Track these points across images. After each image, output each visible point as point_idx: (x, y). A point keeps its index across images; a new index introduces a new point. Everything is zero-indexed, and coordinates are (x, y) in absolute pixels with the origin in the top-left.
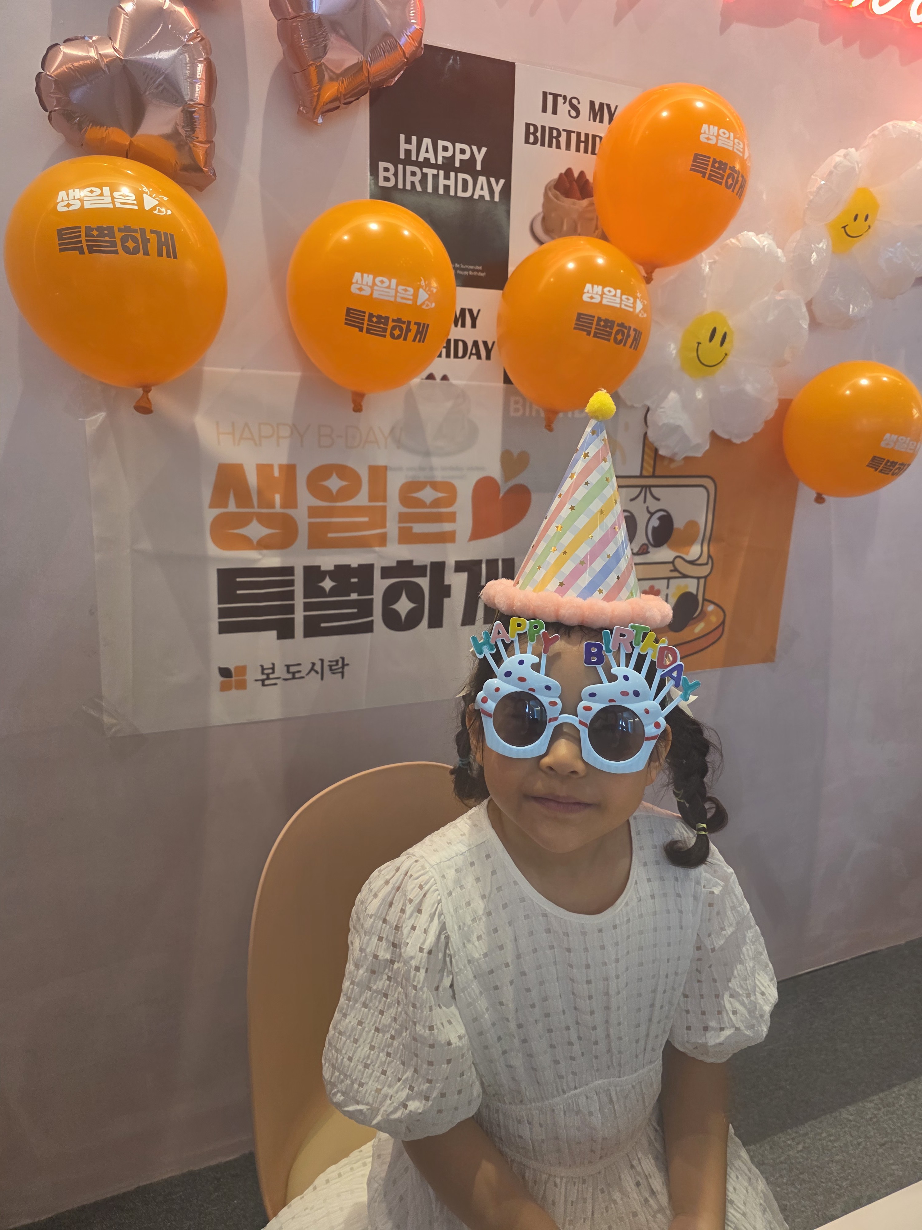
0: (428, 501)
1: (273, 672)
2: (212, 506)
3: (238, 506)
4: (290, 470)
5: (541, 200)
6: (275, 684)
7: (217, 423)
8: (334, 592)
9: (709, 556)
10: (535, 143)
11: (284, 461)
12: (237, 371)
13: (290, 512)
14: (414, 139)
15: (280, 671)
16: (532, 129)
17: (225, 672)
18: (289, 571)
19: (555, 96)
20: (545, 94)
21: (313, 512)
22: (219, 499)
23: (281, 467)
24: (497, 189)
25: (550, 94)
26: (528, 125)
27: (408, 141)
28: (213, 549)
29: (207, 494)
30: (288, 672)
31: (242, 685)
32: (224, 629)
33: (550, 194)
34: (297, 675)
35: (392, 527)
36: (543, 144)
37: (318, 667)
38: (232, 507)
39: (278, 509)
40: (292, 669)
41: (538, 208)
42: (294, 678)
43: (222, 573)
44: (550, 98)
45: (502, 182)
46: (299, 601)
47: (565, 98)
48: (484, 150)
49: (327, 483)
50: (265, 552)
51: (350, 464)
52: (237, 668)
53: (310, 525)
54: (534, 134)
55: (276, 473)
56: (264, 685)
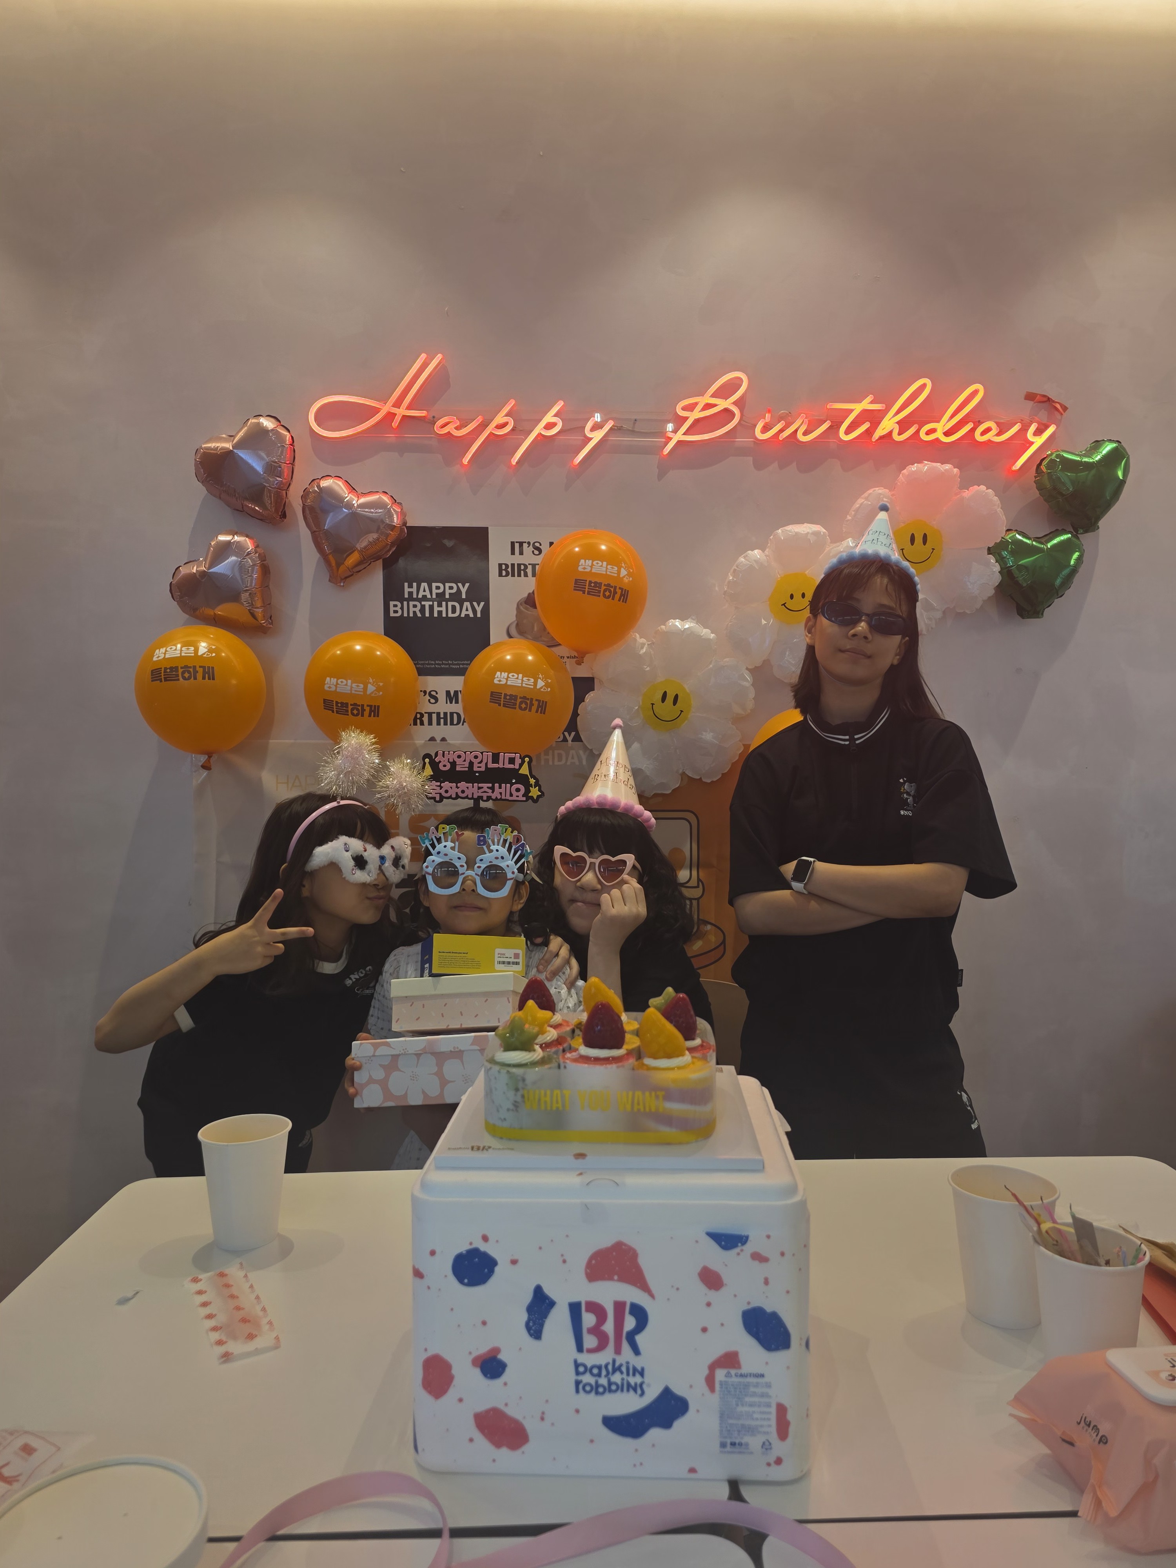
5: (515, 613)
7: (275, 774)
9: (699, 880)
10: (507, 575)
12: (292, 741)
14: (415, 584)
16: (504, 567)
19: (521, 544)
20: (513, 544)
24: (479, 610)
25: (517, 542)
26: (500, 565)
27: (410, 586)
33: (521, 608)
36: (513, 575)
41: (512, 617)
44: (517, 546)
45: (482, 604)
47: (529, 543)
48: (467, 585)
54: (506, 570)
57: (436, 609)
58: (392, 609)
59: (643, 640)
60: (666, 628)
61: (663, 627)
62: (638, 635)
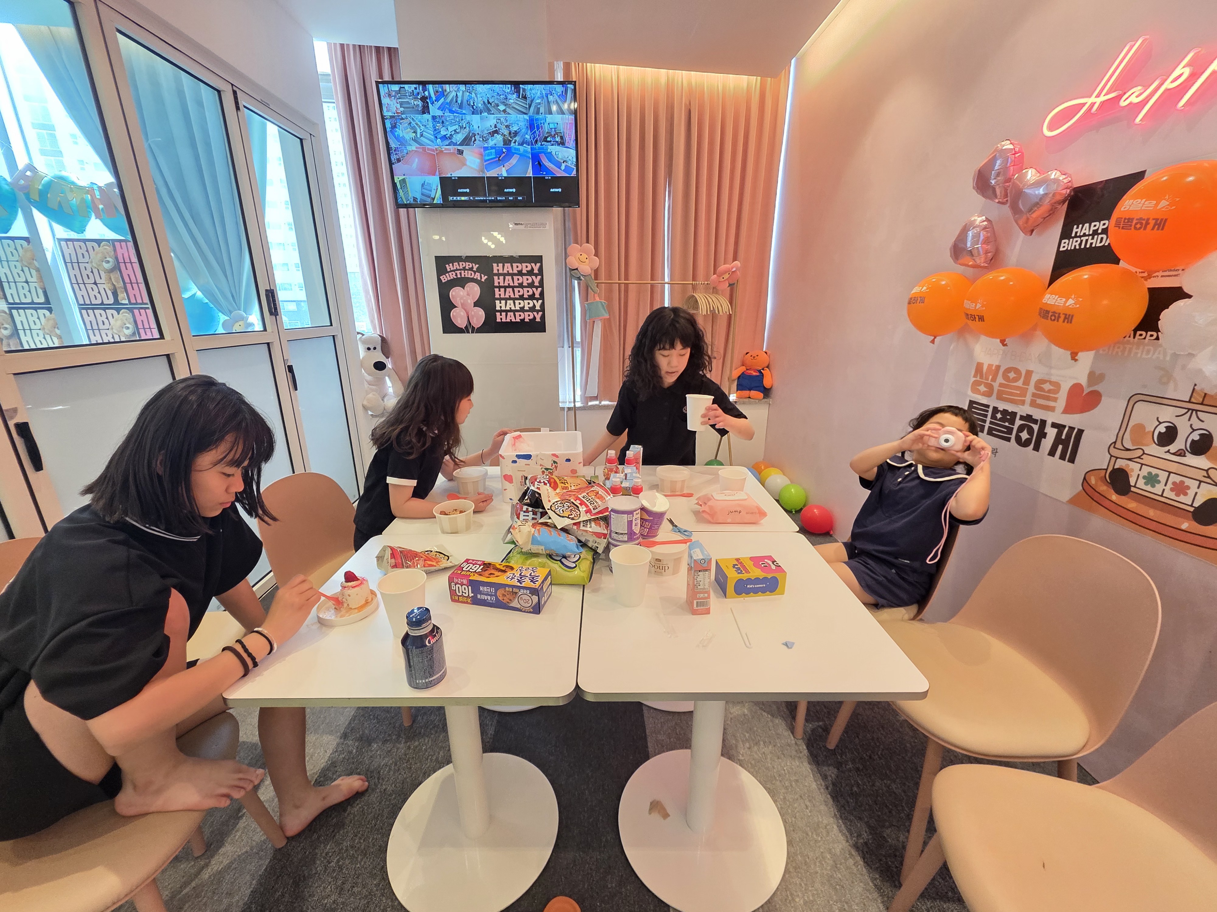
0: (1046, 390)
2: (973, 376)
3: (980, 378)
4: (998, 367)
7: (982, 348)
8: (1000, 420)
11: (997, 364)
13: (993, 383)
14: (1081, 226)
18: (988, 406)
21: (1001, 385)
22: (976, 374)
28: (969, 392)
29: (973, 372)
35: (1028, 398)
38: (978, 379)
39: (989, 382)
43: (970, 401)
46: (989, 419)
49: (1009, 375)
50: (984, 397)
51: (1019, 368)
53: (998, 390)
57: (1090, 241)
58: (1062, 245)
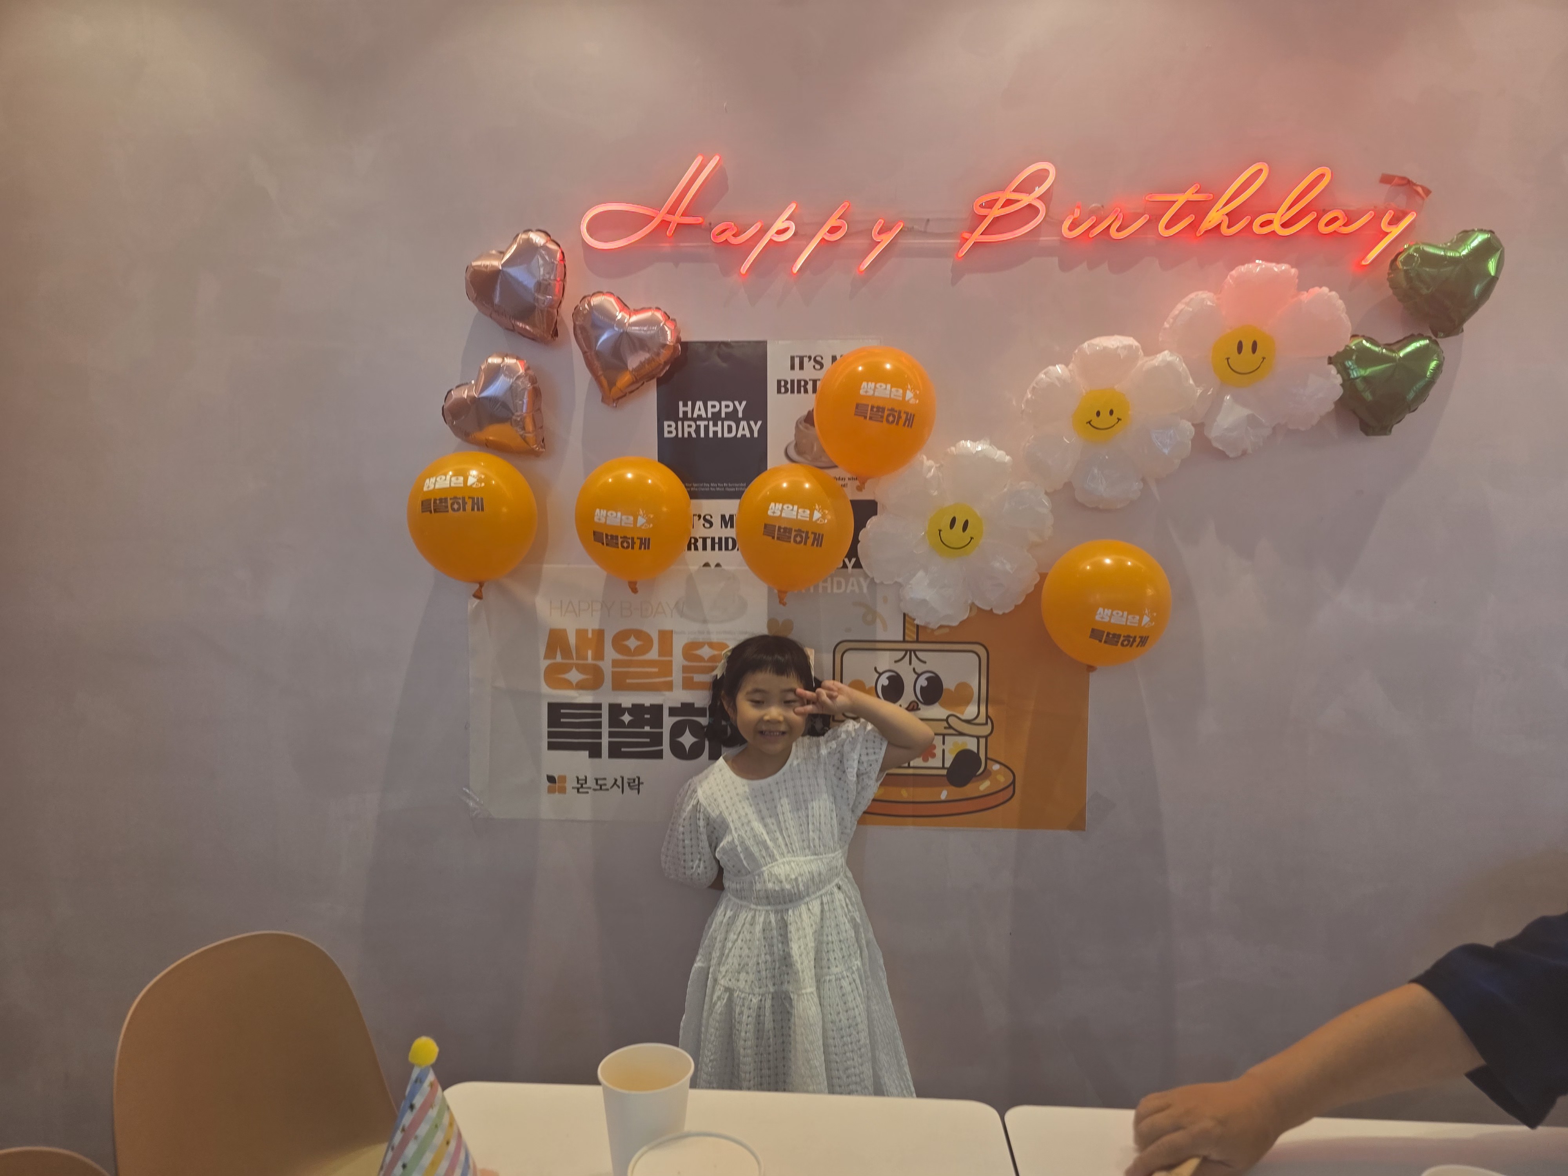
0: (706, 658)
1: (586, 783)
2: (546, 657)
3: (562, 658)
4: (600, 633)
5: (793, 431)
6: (587, 793)
7: (551, 602)
8: (631, 724)
9: (988, 717)
10: (786, 391)
11: (596, 627)
12: (564, 566)
13: (600, 663)
14: (690, 403)
15: (591, 783)
16: (783, 383)
17: (551, 779)
18: (598, 706)
19: (802, 358)
20: (792, 358)
21: (615, 663)
22: (550, 652)
23: (593, 631)
24: (756, 429)
25: (797, 356)
26: (779, 382)
27: (685, 405)
28: (545, 689)
29: (542, 650)
30: (597, 783)
31: (563, 790)
32: (552, 746)
33: (801, 426)
34: (603, 787)
35: (677, 676)
36: (792, 392)
37: (619, 783)
38: (559, 659)
39: (590, 660)
40: (600, 782)
41: (790, 437)
42: (601, 789)
43: (550, 705)
45: (759, 423)
46: (605, 730)
47: (810, 358)
48: (744, 403)
49: (627, 643)
50: (581, 692)
51: (645, 629)
52: (559, 777)
53: (613, 673)
54: (785, 386)
55: (590, 635)
56: (578, 791)
57: (712, 429)
58: (666, 429)
59: (930, 463)
60: (956, 450)
61: (953, 449)
62: (925, 457)
